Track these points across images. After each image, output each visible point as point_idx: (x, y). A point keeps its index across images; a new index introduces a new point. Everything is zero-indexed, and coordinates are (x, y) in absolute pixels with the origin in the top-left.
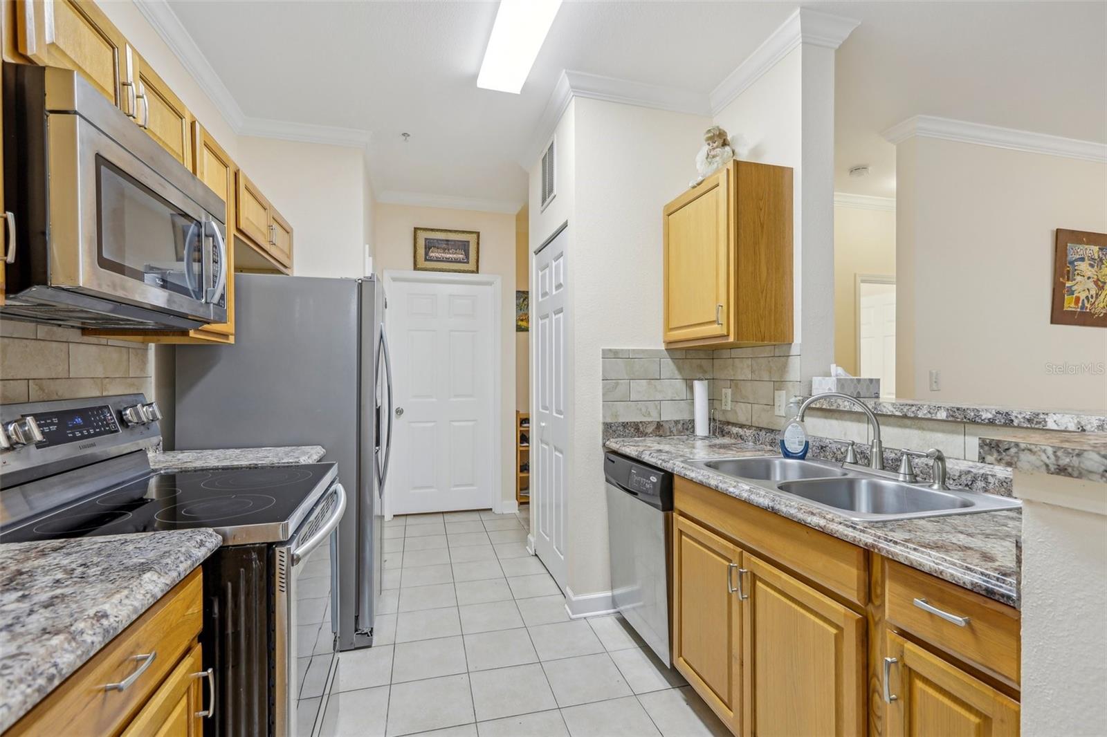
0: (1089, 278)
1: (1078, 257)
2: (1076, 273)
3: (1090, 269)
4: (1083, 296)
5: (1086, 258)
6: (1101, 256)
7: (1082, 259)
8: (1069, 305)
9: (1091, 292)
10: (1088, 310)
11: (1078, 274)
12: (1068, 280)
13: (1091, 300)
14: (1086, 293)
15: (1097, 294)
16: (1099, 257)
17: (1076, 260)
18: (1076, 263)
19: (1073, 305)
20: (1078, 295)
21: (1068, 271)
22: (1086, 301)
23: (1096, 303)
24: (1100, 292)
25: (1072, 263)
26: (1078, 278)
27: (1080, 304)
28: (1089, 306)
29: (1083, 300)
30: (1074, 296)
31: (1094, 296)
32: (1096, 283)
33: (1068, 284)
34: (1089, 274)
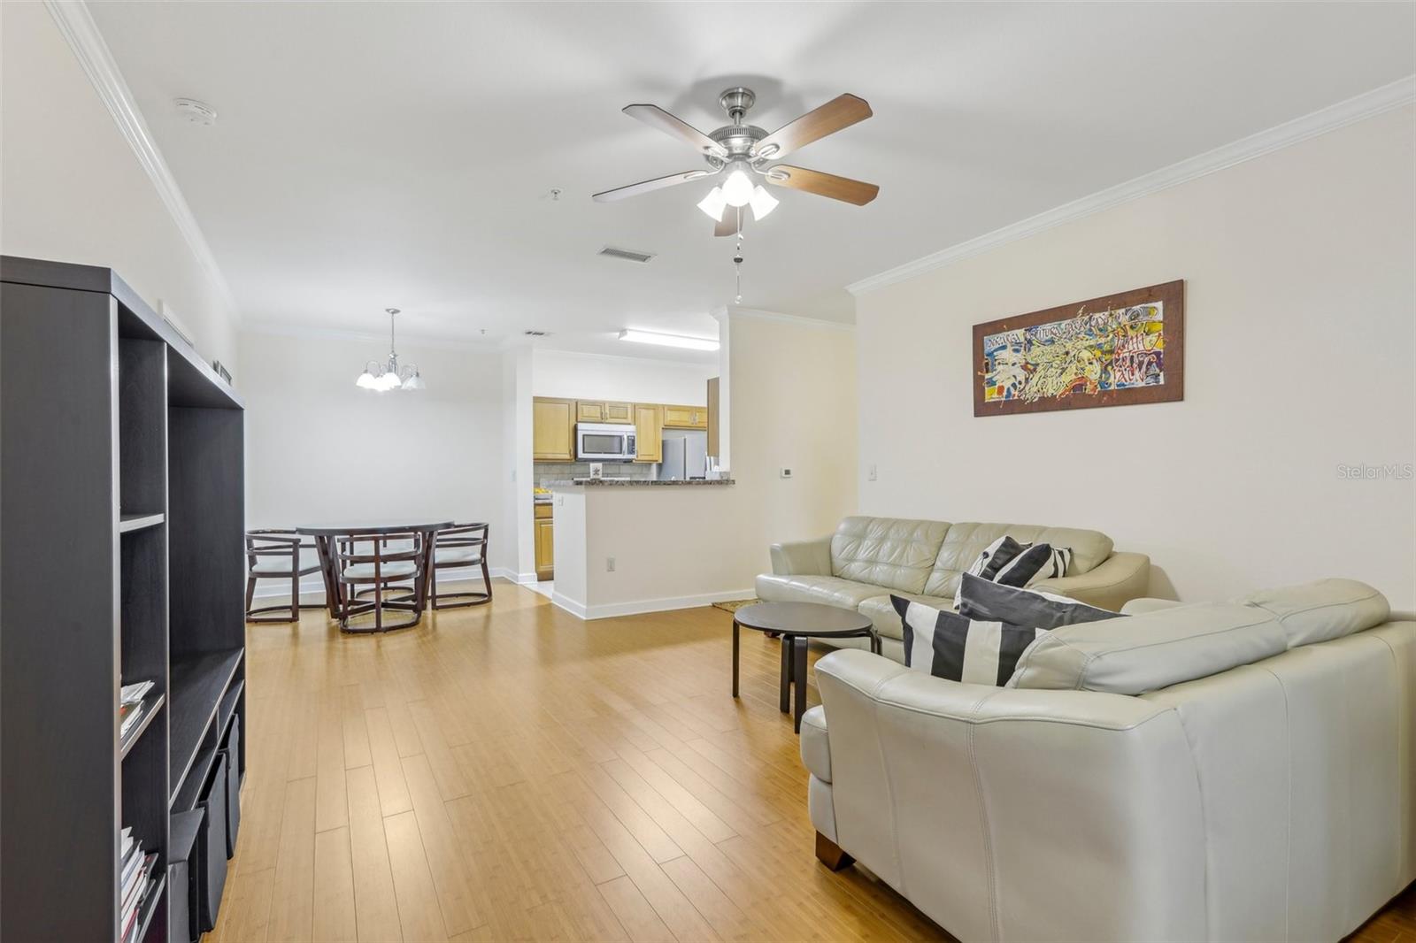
0: (1014, 364)
1: (998, 346)
2: (997, 363)
3: (1015, 354)
4: (1007, 384)
5: (1009, 345)
6: (1029, 337)
7: (1004, 348)
8: (991, 395)
9: (1018, 379)
10: (1016, 398)
11: (999, 364)
12: (987, 372)
13: (1018, 386)
14: (1013, 380)
15: (1027, 379)
16: (1026, 339)
17: (996, 350)
18: (995, 354)
19: (995, 395)
20: (1001, 384)
21: (987, 364)
22: (1012, 389)
23: (1027, 388)
24: (1031, 376)
25: (990, 354)
26: (999, 368)
27: (1005, 393)
28: (1017, 393)
29: (1009, 389)
30: (997, 386)
31: (1023, 382)
32: (1024, 367)
33: (987, 376)
34: (1015, 360)
